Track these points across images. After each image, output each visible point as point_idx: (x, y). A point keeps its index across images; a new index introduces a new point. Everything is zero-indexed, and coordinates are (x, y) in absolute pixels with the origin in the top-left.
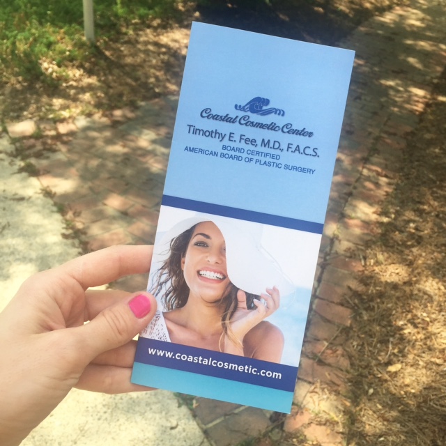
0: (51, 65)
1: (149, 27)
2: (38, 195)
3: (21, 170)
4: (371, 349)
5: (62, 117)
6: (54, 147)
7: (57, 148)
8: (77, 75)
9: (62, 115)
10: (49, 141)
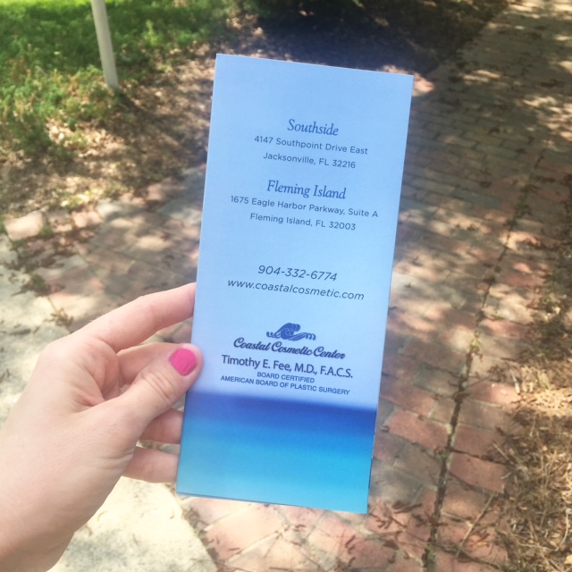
0: (62, 130)
1: (193, 57)
2: (48, 324)
3: (26, 288)
4: (538, 528)
5: (80, 203)
6: (69, 248)
7: (74, 250)
8: (97, 140)
9: (80, 199)
10: (63, 241)
